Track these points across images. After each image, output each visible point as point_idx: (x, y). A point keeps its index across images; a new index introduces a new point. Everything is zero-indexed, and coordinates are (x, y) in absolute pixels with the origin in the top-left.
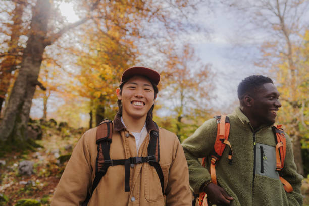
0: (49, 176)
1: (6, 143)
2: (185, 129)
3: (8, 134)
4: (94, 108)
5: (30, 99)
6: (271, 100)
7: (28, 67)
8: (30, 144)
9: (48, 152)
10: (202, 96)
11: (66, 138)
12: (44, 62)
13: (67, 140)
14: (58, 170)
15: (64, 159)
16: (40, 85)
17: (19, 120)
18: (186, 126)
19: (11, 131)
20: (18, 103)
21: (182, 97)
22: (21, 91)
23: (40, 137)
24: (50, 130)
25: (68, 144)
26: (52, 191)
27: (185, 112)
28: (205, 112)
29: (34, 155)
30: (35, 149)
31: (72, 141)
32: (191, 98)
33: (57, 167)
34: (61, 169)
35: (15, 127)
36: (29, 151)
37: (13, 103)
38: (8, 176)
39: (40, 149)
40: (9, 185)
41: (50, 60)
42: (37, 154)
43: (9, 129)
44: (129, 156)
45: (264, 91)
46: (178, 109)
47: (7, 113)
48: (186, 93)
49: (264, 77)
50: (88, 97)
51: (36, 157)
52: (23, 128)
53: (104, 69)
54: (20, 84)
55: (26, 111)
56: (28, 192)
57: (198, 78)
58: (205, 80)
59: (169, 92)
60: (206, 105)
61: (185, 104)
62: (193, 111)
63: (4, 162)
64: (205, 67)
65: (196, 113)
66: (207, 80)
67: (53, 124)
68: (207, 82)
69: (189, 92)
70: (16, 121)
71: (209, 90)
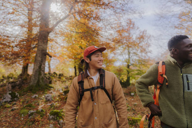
0: (60, 101)
1: (36, 86)
2: (132, 73)
3: (36, 82)
4: (77, 64)
5: (44, 63)
6: (189, 48)
7: (41, 45)
8: (47, 86)
9: (56, 90)
10: (141, 51)
11: (64, 82)
12: (49, 42)
13: (65, 83)
14: (64, 98)
15: (66, 92)
16: (48, 54)
17: (40, 74)
18: (133, 71)
20: (39, 65)
21: (129, 53)
22: (39, 59)
23: (50, 82)
24: (55, 79)
25: (66, 85)
26: (63, 107)
27: (132, 62)
28: (144, 61)
29: (50, 91)
30: (50, 89)
31: (68, 83)
32: (134, 53)
33: (63, 96)
34: (65, 98)
35: (39, 78)
36: (47, 90)
37: (37, 66)
38: (41, 102)
39: (52, 89)
40: (43, 106)
41: (52, 40)
42: (51, 91)
43: (36, 79)
44: (92, 87)
45: (184, 43)
46: (128, 61)
47: (34, 71)
48: (131, 51)
49: (183, 36)
50: (73, 58)
51: (51, 93)
52: (43, 78)
53: (82, 42)
54: (38, 55)
55: (43, 69)
56: (52, 108)
57: (138, 40)
58: (143, 41)
59: (121, 50)
60: (145, 57)
61: (131, 57)
62: (137, 61)
63: (37, 96)
64: (142, 32)
65: (139, 62)
66: (144, 41)
67: (55, 75)
68: (144, 42)
69: (133, 50)
70: (39, 75)
71: (146, 47)
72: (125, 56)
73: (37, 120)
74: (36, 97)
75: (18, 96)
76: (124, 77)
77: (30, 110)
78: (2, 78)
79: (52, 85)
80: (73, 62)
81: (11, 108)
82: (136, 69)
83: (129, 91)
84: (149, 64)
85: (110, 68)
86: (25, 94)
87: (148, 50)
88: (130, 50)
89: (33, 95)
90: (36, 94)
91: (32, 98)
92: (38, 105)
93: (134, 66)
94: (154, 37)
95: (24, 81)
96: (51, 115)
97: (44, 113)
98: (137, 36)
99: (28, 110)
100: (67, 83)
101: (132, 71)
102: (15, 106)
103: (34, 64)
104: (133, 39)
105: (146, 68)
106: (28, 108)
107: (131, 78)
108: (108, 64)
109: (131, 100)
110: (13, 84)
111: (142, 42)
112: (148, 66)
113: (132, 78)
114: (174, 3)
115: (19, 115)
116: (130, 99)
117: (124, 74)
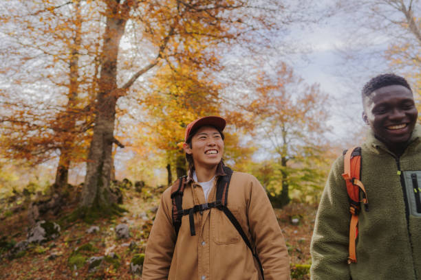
1: (93, 209)
2: (293, 175)
3: (92, 200)
4: (174, 161)
7: (102, 124)
9: (134, 216)
10: (311, 129)
11: (149, 200)
12: (117, 116)
13: (151, 202)
16: (117, 142)
17: (100, 183)
18: (294, 171)
19: (94, 196)
20: (97, 165)
21: (284, 133)
22: (99, 151)
23: (120, 201)
24: (129, 192)
25: (153, 205)
27: (291, 153)
28: (318, 149)
29: (123, 219)
30: (121, 214)
31: (156, 202)
32: (295, 133)
35: (98, 191)
36: (115, 216)
37: (93, 165)
38: (109, 240)
39: (125, 213)
40: (112, 248)
41: (123, 112)
42: (125, 218)
43: (92, 194)
46: (283, 150)
47: (88, 176)
48: (288, 128)
50: (165, 148)
51: (125, 222)
52: (106, 192)
54: (97, 144)
55: (106, 173)
56: (134, 251)
57: (303, 105)
58: (313, 107)
59: (266, 128)
60: (319, 140)
61: (290, 141)
62: (302, 150)
63: (97, 228)
64: (310, 89)
65: (306, 153)
66: (316, 107)
67: (128, 185)
68: (315, 109)
69: (293, 125)
70: (98, 185)
71: (321, 119)
72: (277, 140)
73: (108, 274)
74: (95, 230)
75: (59, 229)
76: (275, 187)
77: (90, 256)
78: (13, 194)
79: (125, 206)
80: (164, 155)
81: (48, 254)
82: (300, 168)
83: (287, 214)
84: (328, 157)
85: (245, 167)
86: (71, 226)
87: (325, 124)
88: (286, 128)
89: (89, 228)
90: (95, 224)
91: (87, 233)
92: (104, 246)
93: (296, 162)
94: (336, 100)
95: (64, 199)
96: (134, 265)
97: (119, 261)
98: (299, 97)
99: (85, 257)
100: (154, 200)
101: (292, 173)
102: (55, 249)
103: (88, 164)
104: (292, 101)
105: (322, 163)
106: (86, 252)
107: (290, 187)
108: (240, 158)
109: (292, 233)
110: (42, 206)
111: (311, 109)
112: (326, 160)
113: (294, 188)
114: (374, 29)
115: (69, 268)
116: (291, 230)
117: (275, 179)
